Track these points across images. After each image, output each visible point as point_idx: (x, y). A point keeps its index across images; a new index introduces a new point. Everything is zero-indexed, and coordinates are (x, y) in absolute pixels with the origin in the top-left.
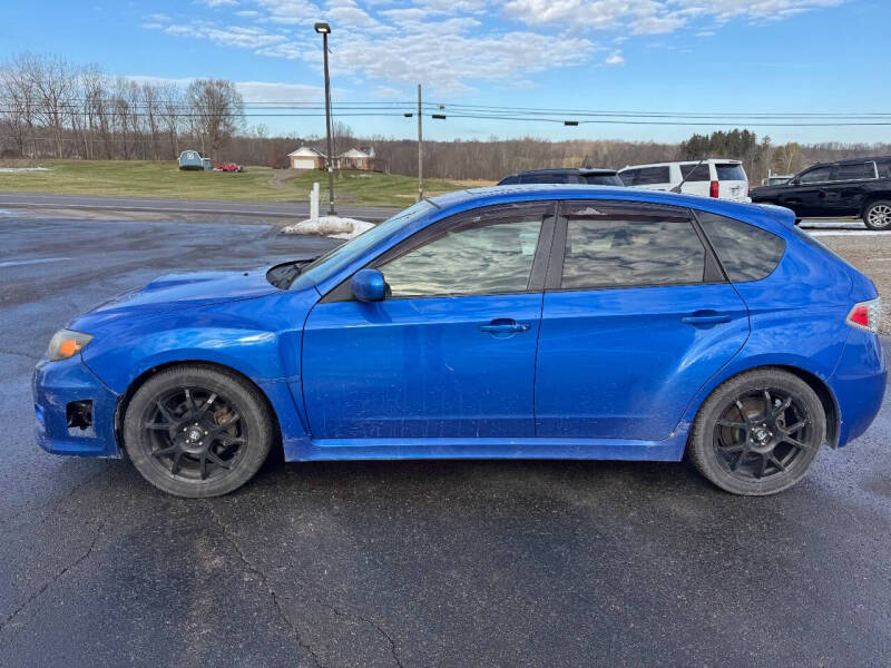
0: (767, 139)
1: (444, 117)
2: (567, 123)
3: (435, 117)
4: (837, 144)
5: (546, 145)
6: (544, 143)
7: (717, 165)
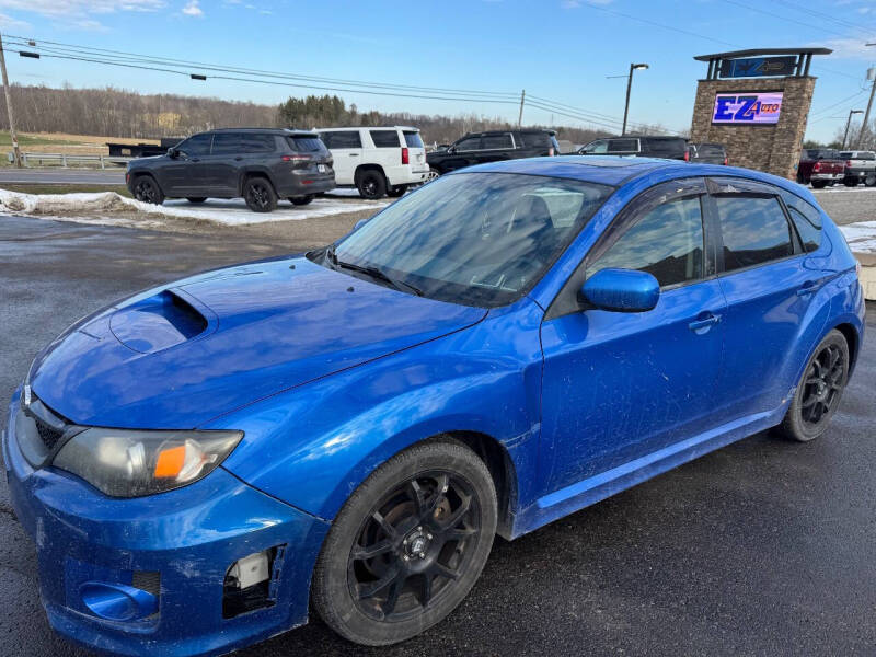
0: (353, 106)
1: (37, 56)
2: (193, 77)
3: (23, 54)
4: (407, 114)
5: (134, 97)
6: (132, 95)
7: (405, 133)
